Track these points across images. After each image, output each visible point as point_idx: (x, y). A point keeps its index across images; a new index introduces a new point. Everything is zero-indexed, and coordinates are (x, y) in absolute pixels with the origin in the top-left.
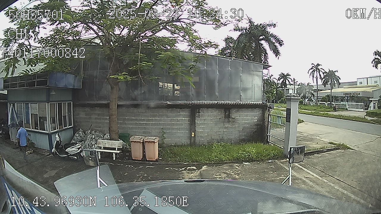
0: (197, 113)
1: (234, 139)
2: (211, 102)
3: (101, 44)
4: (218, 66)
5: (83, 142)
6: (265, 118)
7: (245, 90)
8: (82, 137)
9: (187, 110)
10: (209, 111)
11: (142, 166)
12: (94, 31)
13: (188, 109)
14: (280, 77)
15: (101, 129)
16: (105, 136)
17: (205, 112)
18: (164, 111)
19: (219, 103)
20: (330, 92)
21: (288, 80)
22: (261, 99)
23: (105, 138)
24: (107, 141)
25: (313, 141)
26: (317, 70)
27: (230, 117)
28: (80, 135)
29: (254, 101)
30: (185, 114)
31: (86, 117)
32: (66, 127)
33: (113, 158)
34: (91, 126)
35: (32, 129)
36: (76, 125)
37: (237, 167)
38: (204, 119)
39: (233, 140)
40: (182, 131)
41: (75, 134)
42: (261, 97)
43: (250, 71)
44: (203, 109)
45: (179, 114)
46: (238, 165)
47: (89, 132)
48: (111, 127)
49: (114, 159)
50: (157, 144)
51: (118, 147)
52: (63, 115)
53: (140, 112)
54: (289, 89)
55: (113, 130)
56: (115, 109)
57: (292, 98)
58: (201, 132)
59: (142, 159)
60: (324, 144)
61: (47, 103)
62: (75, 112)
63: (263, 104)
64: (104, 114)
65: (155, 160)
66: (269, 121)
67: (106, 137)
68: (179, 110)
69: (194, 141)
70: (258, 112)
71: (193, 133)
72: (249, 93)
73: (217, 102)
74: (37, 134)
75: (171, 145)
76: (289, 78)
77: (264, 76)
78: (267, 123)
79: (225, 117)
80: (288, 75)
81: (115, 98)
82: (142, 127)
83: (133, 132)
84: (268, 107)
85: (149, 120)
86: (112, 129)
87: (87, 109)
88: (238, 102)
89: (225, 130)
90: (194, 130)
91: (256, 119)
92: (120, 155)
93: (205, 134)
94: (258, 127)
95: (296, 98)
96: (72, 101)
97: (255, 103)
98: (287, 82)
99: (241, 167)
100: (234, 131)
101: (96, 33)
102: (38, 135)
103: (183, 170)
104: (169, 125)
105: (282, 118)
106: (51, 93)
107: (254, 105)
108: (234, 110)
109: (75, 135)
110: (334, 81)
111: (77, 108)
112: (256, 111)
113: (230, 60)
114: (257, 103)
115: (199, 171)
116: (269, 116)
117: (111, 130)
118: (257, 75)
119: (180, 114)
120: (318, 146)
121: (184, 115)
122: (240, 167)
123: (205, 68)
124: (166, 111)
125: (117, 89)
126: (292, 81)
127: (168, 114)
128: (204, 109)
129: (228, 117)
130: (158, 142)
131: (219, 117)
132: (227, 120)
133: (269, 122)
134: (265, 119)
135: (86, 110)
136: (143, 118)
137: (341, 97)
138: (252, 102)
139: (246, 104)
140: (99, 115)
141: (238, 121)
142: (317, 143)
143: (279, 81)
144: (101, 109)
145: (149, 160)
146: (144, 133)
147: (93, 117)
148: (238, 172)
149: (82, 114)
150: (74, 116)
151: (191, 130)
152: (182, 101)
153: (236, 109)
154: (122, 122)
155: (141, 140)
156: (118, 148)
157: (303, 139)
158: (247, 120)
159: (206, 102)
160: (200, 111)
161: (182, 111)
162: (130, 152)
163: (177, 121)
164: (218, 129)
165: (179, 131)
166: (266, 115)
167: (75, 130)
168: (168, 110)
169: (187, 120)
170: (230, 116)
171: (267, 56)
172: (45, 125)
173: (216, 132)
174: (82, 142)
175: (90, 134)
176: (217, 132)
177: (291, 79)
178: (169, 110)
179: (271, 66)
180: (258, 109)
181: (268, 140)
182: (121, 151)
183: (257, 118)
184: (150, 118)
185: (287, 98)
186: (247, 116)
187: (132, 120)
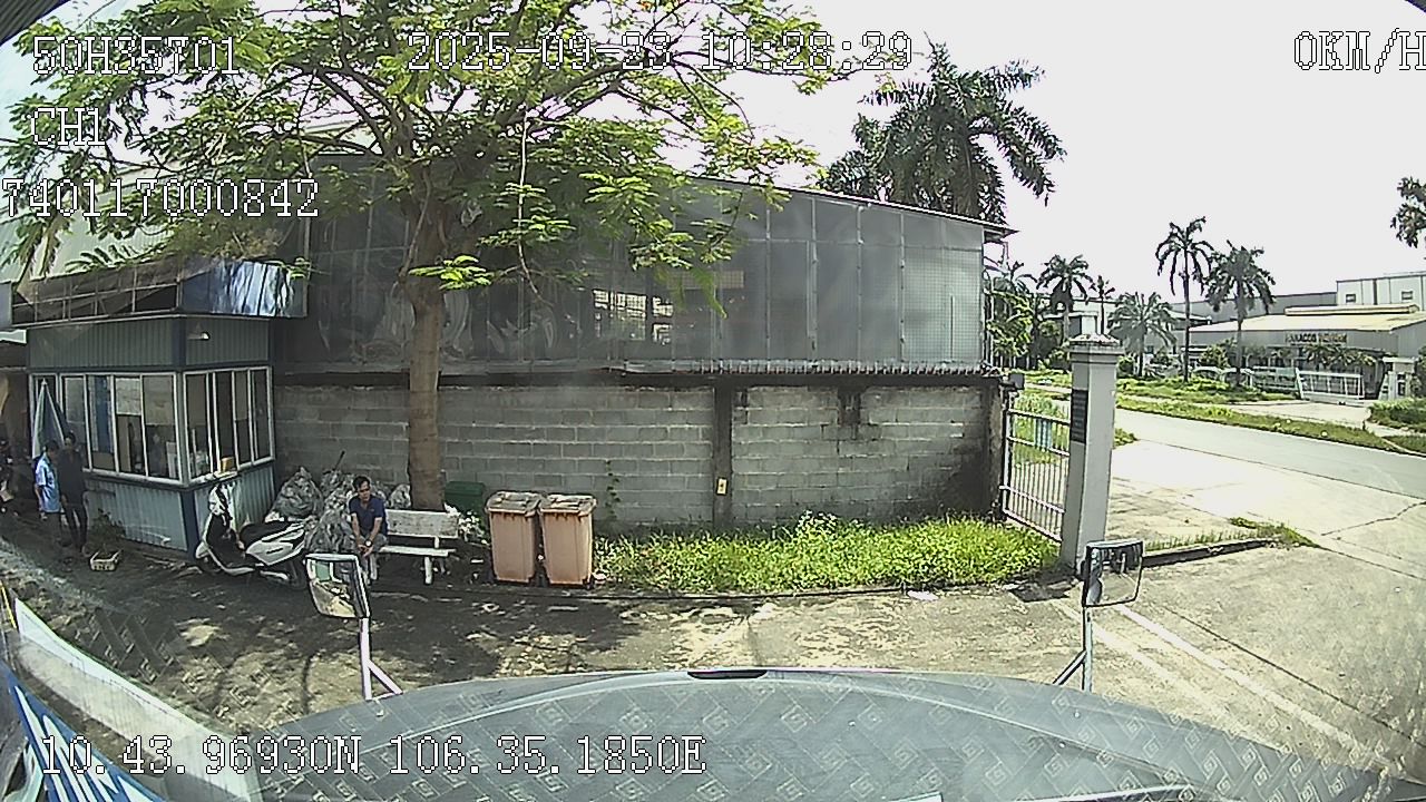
0: (736, 406)
1: (875, 506)
2: (789, 365)
3: (377, 150)
4: (814, 231)
5: (310, 517)
6: (992, 426)
7: (917, 319)
8: (307, 500)
9: (700, 393)
10: (781, 397)
11: (534, 606)
12: (350, 100)
13: (702, 389)
14: (1048, 271)
15: (378, 468)
16: (394, 493)
17: (766, 401)
18: (614, 399)
19: (818, 369)
20: (1237, 328)
21: (1079, 284)
22: (977, 355)
23: (395, 502)
24: (399, 514)
25: (1169, 513)
26: (1185, 248)
27: (859, 423)
28: (300, 491)
29: (950, 361)
30: (691, 409)
31: (321, 422)
32: (249, 464)
33: (425, 577)
34: (342, 456)
35: (121, 471)
36: (286, 454)
37: (887, 610)
38: (765, 430)
39: (873, 509)
40: (682, 475)
41: (280, 490)
42: (978, 348)
43: (934, 248)
44: (762, 388)
45: (670, 409)
46: (892, 603)
47: (333, 481)
48: (416, 460)
49: (428, 580)
50: (587, 524)
51: (443, 533)
52: (235, 419)
53: (523, 401)
54: (1080, 317)
55: (423, 471)
56: (431, 391)
57: (1091, 352)
58: (753, 479)
59: (534, 577)
60: (1213, 524)
61: (177, 372)
62: (282, 406)
63: (985, 373)
64: (388, 410)
65: (581, 583)
66: (1008, 435)
67: (398, 498)
68: (668, 394)
69: (728, 512)
70: (967, 401)
71: (721, 481)
72: (932, 330)
73: (812, 364)
74: (140, 491)
75: (640, 526)
76: (1082, 275)
77: (988, 267)
78: (1000, 446)
79: (843, 421)
80: (1078, 263)
81: (429, 349)
82: (532, 457)
83: (498, 478)
84: (1003, 385)
85: (557, 433)
86: (420, 469)
87: (325, 393)
88: (890, 363)
89: (841, 470)
90: (726, 469)
91: (956, 430)
92: (449, 565)
93: (767, 484)
94: (966, 457)
95: (1108, 350)
96: (269, 366)
97: (953, 369)
98: (1075, 292)
99: (901, 608)
100: (876, 473)
101: (358, 108)
102: (143, 496)
103: (684, 621)
104: (630, 449)
105: (1054, 424)
106: (192, 337)
107: (949, 376)
108: (875, 394)
109: (283, 492)
110: (1251, 290)
111: (288, 391)
112: (957, 400)
113: (861, 208)
114: (961, 369)
115: (745, 621)
116: (1008, 418)
117: (416, 472)
118: (964, 266)
119: (672, 411)
120: (1187, 535)
121: (691, 411)
122: (897, 609)
123: (768, 237)
124: (622, 398)
125: (436, 319)
126: (1092, 287)
127: (628, 410)
128: (764, 390)
129: (852, 420)
130: (590, 516)
131: (818, 421)
132: (847, 432)
133: (1007, 442)
134: (990, 430)
135: (323, 396)
136: (534, 428)
137: (1277, 349)
138: (944, 366)
139: (921, 372)
140: (369, 414)
141: (892, 435)
142: (1187, 522)
143: (1046, 286)
144: (377, 393)
145: (558, 582)
146: (541, 480)
147: (351, 421)
148: (893, 628)
149: (307, 412)
150: (277, 421)
151: (716, 469)
152: (682, 363)
153: (882, 393)
154: (456, 440)
155: (528, 508)
156: (440, 539)
157: (1132, 507)
158: (923, 432)
159: (772, 365)
160: (749, 398)
161: (681, 397)
162: (487, 553)
163: (662, 434)
164: (817, 465)
165: (669, 475)
166: (996, 416)
167: (281, 474)
168: (630, 396)
169: (700, 431)
170: (862, 416)
171: (998, 194)
172: (169, 455)
173: (809, 476)
174: (307, 516)
175: (339, 486)
176: (814, 478)
177: (1091, 281)
178: (634, 396)
179: (1013, 232)
180: (965, 392)
181: (1004, 506)
182: (453, 550)
183: (961, 424)
184: (562, 426)
185: (1075, 351)
186: (922, 416)
187: (495, 432)
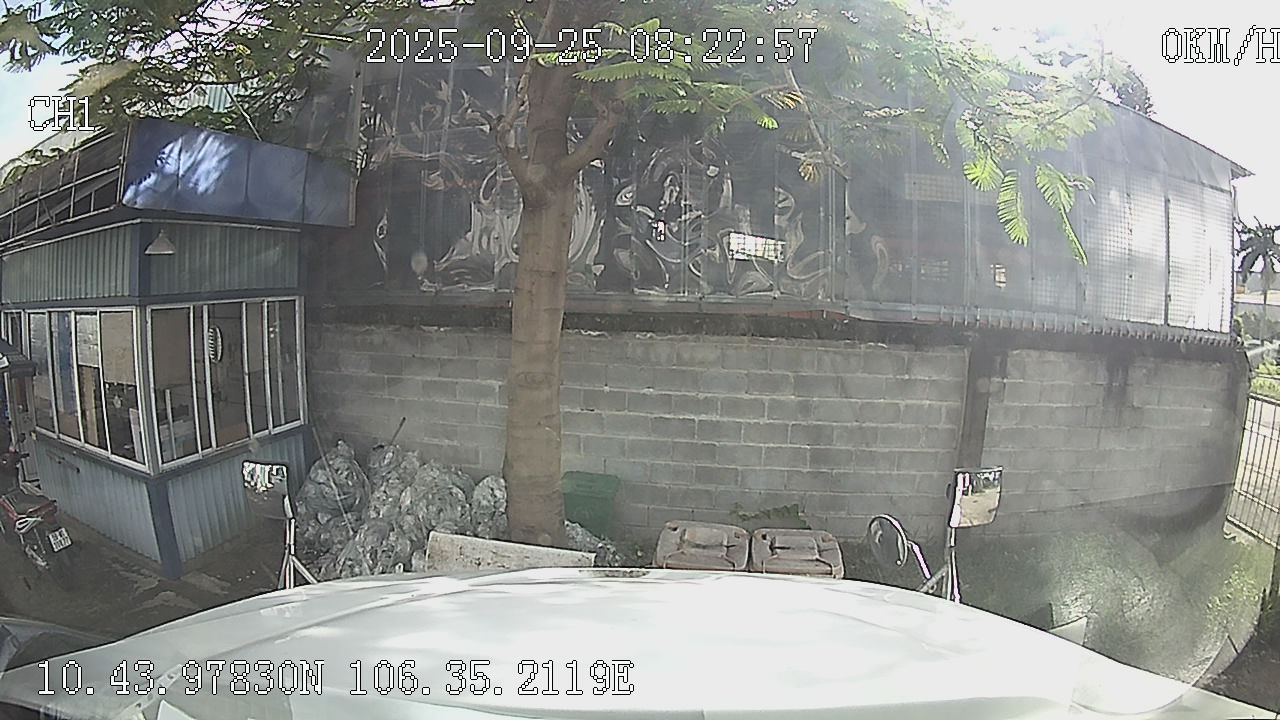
0: (993, 375)
2: (1058, 321)
8: (346, 489)
9: (949, 355)
13: (952, 350)
15: (455, 443)
16: (478, 490)
17: (1033, 370)
18: (827, 358)
23: (479, 506)
24: (487, 548)
27: (1124, 405)
28: (337, 475)
30: (935, 378)
31: (374, 375)
32: (266, 431)
34: (403, 423)
35: (86, 442)
36: (325, 416)
38: (1025, 412)
40: (912, 472)
41: (308, 472)
44: (1026, 352)
45: (907, 377)
47: (388, 461)
52: (246, 370)
53: (686, 356)
56: (551, 342)
61: (137, 307)
62: (317, 350)
64: (474, 362)
67: (485, 498)
68: (906, 354)
73: (1084, 321)
74: (103, 473)
79: (1108, 401)
82: (695, 440)
83: (640, 468)
85: (733, 407)
87: (380, 334)
88: (1159, 327)
96: (300, 296)
104: (847, 434)
108: (1140, 367)
109: (312, 475)
111: (328, 330)
117: (520, 478)
119: (910, 380)
121: (932, 381)
124: (839, 358)
127: (848, 376)
128: (1028, 355)
131: (1083, 400)
132: (1111, 417)
135: (377, 339)
136: (701, 396)
140: (445, 367)
144: (456, 335)
147: (417, 378)
149: (354, 360)
150: (311, 372)
152: (925, 308)
153: (1148, 365)
154: (578, 412)
158: (1179, 417)
160: (1009, 365)
161: (922, 359)
163: (891, 414)
164: (1074, 461)
165: (896, 472)
169: (944, 410)
170: (1128, 395)
175: (396, 469)
176: (1068, 478)
178: (857, 355)
184: (746, 397)
186: (1181, 399)
187: (640, 401)
